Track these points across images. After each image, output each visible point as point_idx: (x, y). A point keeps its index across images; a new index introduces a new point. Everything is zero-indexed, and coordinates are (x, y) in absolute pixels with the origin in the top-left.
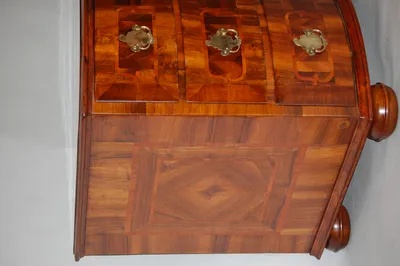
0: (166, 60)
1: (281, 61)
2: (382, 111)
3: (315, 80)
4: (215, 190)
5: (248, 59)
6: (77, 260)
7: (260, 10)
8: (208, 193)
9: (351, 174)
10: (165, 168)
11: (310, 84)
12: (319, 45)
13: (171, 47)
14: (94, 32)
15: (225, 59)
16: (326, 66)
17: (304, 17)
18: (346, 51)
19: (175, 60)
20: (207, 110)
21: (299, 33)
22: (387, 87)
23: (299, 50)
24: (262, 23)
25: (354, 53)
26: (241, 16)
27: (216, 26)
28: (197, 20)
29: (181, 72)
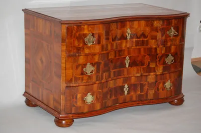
0: (81, 50)
1: (81, 89)
2: (64, 122)
3: (74, 100)
4: (42, 62)
5: (83, 77)
6: (23, 10)
7: (103, 81)
8: (41, 59)
9: (45, 109)
10: (48, 46)
11: (73, 98)
12: (88, 101)
13: (87, 51)
14: (93, 25)
15: (82, 69)
16: (79, 103)
17: (100, 97)
18: (86, 111)
19: (82, 52)
20: (63, 63)
21: (93, 95)
22: (72, 124)
23: (86, 95)
24: (97, 82)
25: (85, 114)
26: (100, 74)
27: (96, 66)
28: (99, 60)
29: (77, 55)
